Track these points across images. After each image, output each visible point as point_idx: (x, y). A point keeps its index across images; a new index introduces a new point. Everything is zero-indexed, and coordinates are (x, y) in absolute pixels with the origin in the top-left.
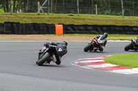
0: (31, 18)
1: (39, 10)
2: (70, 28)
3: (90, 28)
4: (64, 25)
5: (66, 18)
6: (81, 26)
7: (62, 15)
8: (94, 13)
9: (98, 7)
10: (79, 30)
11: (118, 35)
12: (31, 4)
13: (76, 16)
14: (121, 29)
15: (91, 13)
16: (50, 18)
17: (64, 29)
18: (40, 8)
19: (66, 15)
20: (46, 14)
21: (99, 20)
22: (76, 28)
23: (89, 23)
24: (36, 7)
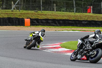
0: (7, 14)
1: (13, 7)
2: (35, 21)
3: (50, 21)
4: (31, 19)
5: (32, 14)
6: (43, 20)
7: (30, 12)
8: (53, 10)
9: (56, 6)
10: (42, 23)
11: (71, 27)
12: (7, 3)
13: (40, 12)
14: (73, 22)
15: (51, 10)
16: (21, 13)
17: (31, 22)
18: (13, 6)
19: (33, 12)
20: (18, 11)
21: (57, 16)
22: (40, 21)
23: (50, 17)
24: (11, 5)
